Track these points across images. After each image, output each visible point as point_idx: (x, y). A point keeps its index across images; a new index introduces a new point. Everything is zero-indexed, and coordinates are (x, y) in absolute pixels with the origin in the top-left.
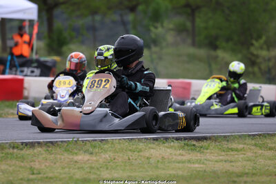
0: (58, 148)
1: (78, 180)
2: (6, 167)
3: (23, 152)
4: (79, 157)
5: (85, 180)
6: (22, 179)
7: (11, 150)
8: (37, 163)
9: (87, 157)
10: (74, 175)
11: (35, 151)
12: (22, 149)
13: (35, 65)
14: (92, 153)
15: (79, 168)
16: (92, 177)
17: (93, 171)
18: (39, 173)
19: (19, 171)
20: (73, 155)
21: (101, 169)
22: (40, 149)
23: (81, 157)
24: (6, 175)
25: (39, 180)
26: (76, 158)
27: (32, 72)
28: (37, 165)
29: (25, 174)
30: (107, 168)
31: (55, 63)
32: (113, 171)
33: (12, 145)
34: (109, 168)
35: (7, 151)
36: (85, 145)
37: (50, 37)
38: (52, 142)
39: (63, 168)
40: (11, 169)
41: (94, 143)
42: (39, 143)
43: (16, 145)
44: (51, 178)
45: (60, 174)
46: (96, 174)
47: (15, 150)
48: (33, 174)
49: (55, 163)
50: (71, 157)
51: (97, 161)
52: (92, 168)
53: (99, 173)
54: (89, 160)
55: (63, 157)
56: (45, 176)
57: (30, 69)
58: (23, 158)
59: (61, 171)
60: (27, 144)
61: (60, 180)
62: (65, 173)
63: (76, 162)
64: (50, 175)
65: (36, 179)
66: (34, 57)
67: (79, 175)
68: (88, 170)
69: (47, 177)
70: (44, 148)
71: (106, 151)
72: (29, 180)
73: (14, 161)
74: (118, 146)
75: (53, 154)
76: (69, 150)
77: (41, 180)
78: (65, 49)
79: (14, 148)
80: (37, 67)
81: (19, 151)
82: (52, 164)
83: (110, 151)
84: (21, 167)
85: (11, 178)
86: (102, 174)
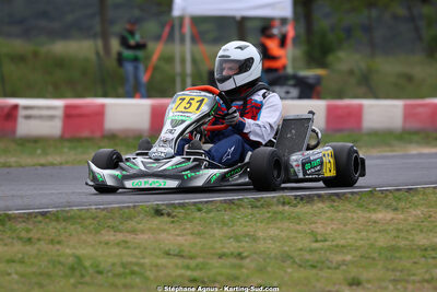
0: (347, 204)
1: (382, 248)
2: (277, 232)
3: (297, 210)
4: (380, 216)
5: (394, 249)
6: (301, 250)
7: (280, 208)
8: (320, 226)
9: (390, 215)
10: (376, 241)
11: (315, 207)
12: (295, 206)
13: (291, 82)
14: (396, 209)
15: (380, 231)
16: (402, 243)
17: (401, 235)
18: (326, 240)
19: (295, 237)
20: (369, 212)
21: (413, 232)
22: (320, 205)
23: (382, 215)
24: (278, 244)
25: (326, 251)
26: (374, 216)
27: (288, 93)
28: (320, 229)
29: (306, 242)
30: (421, 231)
31: (319, 79)
32: (431, 234)
33: (281, 200)
34: (425, 230)
35: (275, 208)
36: (386, 196)
37: (309, 42)
38: (337, 195)
39: (359, 232)
40: (283, 234)
41: (397, 194)
42: (319, 196)
43: (286, 200)
44: (343, 247)
45: (356, 240)
46: (407, 239)
47: (287, 208)
48: (317, 241)
49: (345, 226)
50: (368, 215)
51: (405, 220)
52: (398, 230)
53: (411, 238)
54: (393, 219)
55: (355, 216)
56: (334, 243)
57: (285, 89)
58: (298, 219)
59: (355, 236)
60: (302, 198)
61: (357, 250)
62: (362, 240)
63: (375, 222)
64: (342, 242)
65: (321, 249)
66: (290, 70)
67: (382, 241)
68: (394, 234)
69: (337, 246)
70: (328, 204)
71: (416, 206)
72: (312, 251)
73: (286, 224)
74: (433, 198)
75: (340, 211)
76: (362, 206)
77: (329, 249)
78: (331, 58)
79: (284, 204)
80: (294, 86)
81: (292, 209)
82: (341, 227)
83: (422, 205)
84: (297, 231)
85: (286, 249)
86: (417, 238)
